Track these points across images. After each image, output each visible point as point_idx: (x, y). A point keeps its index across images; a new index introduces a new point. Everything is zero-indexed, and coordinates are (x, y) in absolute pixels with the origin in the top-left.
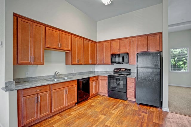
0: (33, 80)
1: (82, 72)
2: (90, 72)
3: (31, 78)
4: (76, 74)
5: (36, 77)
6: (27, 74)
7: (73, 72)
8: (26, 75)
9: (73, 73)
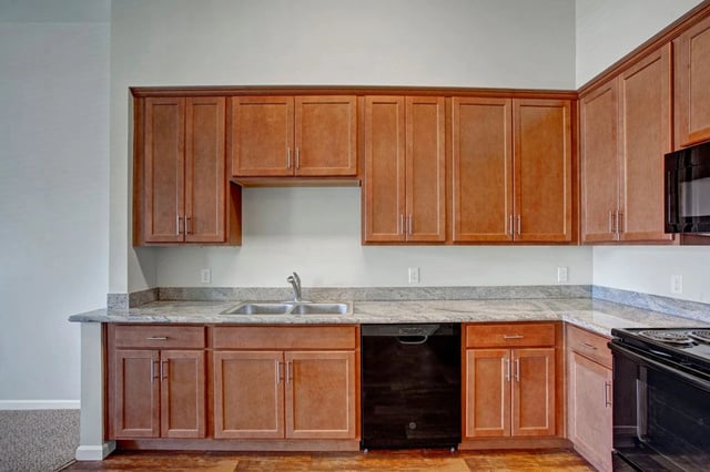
0: (221, 297)
1: (475, 288)
2: (543, 289)
3: (216, 289)
4: (425, 294)
5: (231, 289)
6: (206, 274)
7: (411, 282)
8: (203, 281)
9: (410, 289)
